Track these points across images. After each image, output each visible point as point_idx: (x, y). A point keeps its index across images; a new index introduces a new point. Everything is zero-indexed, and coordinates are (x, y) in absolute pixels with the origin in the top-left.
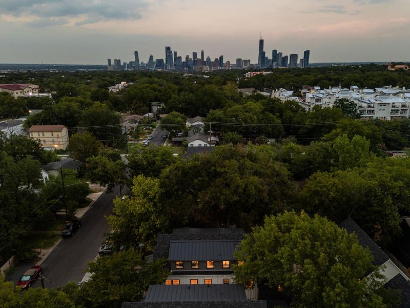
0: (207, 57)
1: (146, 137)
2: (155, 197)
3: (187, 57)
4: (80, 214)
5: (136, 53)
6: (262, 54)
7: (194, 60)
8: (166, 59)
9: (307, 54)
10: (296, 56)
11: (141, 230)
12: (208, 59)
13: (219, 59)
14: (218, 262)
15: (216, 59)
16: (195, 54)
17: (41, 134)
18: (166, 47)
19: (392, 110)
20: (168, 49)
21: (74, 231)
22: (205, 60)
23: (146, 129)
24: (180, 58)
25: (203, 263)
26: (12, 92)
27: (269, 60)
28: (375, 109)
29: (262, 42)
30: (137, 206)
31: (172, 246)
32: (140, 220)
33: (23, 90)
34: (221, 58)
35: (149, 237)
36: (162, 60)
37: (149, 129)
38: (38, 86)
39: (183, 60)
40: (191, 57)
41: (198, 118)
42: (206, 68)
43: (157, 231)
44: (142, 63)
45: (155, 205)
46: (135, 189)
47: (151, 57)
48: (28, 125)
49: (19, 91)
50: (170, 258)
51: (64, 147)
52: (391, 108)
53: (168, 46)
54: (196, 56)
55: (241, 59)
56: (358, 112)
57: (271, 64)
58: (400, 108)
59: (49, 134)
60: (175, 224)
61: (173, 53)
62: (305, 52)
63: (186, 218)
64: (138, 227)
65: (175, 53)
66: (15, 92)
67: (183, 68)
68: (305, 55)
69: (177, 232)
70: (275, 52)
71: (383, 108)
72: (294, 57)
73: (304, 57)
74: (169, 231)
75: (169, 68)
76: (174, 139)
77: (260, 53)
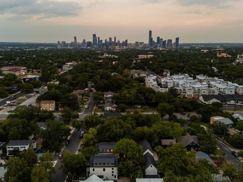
0: (118, 40)
1: (87, 103)
2: (95, 134)
3: (106, 40)
4: (69, 138)
5: (75, 38)
6: (151, 39)
7: (110, 42)
8: (93, 41)
9: (177, 39)
10: (171, 40)
11: (91, 143)
12: (119, 41)
13: (125, 42)
14: (110, 150)
15: (123, 42)
16: (110, 39)
17: (45, 104)
18: (93, 34)
19: (194, 92)
20: (94, 35)
21: (69, 143)
22: (117, 42)
23: (86, 98)
24: (102, 41)
25: (107, 150)
26: (15, 72)
27: (155, 43)
28: (187, 91)
29: (150, 32)
30: (91, 136)
31: (100, 146)
32: (91, 140)
33: (20, 71)
34: (126, 41)
35: (93, 145)
36: (91, 42)
37: (88, 98)
38: (26, 68)
39: (104, 42)
40: (108, 40)
41: (110, 92)
42: (117, 48)
43: (95, 143)
44: (78, 43)
45: (95, 136)
46: (90, 132)
47: (84, 40)
48: (39, 100)
49: (18, 72)
50: (99, 149)
51: (53, 110)
52: (193, 91)
53: (95, 34)
54: (111, 39)
55: (138, 42)
56: (179, 92)
57: (156, 45)
58: (197, 91)
59: (48, 105)
60: (100, 141)
61: (97, 38)
62: (176, 39)
63: (103, 139)
64: (90, 142)
65: (99, 38)
66: (16, 72)
67: (103, 47)
68: (176, 40)
69: (100, 143)
70: (158, 38)
71: (190, 91)
72: (170, 41)
73: (176, 41)
74: (99, 143)
75: (95, 47)
76: (99, 105)
77: (149, 39)
